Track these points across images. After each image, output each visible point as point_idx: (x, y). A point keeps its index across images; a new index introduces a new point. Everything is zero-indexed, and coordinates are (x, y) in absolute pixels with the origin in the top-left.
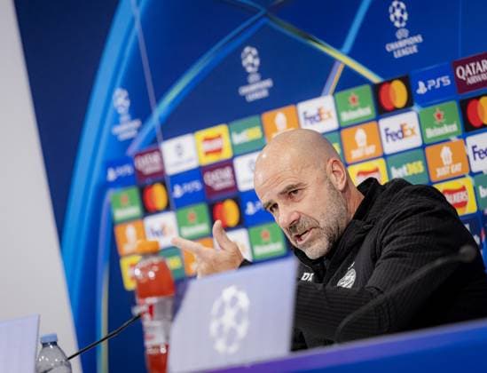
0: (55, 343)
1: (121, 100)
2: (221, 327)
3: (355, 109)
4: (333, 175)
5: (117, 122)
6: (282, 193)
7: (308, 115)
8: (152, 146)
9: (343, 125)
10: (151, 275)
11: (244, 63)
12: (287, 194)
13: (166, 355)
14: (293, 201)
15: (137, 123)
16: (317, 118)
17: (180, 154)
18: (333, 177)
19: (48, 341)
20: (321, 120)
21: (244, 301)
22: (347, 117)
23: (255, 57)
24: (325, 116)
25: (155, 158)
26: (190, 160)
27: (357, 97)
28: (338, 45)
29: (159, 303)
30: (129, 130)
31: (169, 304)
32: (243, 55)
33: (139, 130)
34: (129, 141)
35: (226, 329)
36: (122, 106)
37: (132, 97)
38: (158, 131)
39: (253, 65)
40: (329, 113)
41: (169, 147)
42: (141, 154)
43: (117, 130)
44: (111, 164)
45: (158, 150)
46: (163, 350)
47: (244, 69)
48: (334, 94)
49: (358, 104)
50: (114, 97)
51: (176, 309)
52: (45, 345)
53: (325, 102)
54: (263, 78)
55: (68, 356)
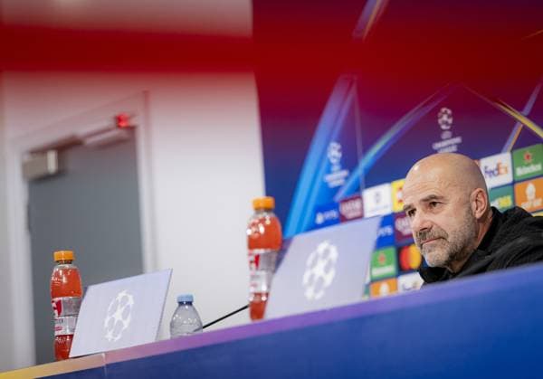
0: (190, 303)
1: (334, 152)
2: (312, 277)
3: (528, 165)
4: (474, 203)
5: (329, 171)
6: (425, 200)
7: (488, 169)
8: (356, 194)
9: (516, 179)
10: (262, 229)
11: (440, 121)
12: (428, 203)
13: (265, 302)
14: (431, 212)
15: (345, 173)
16: (496, 172)
17: (378, 201)
18: (474, 205)
19: (185, 301)
20: (499, 174)
21: (334, 254)
22: (520, 172)
23: (449, 117)
24: (502, 171)
25: (357, 204)
26: (386, 207)
27: (530, 154)
28: (520, 108)
29: (265, 255)
30: (338, 179)
31: (274, 256)
32: (440, 114)
33: (347, 178)
34: (337, 189)
35: (316, 278)
36: (334, 157)
37: (343, 150)
38: (362, 180)
39: (446, 123)
40: (506, 168)
41: (369, 194)
42: (345, 201)
43: (329, 178)
44: (320, 209)
45: (360, 197)
46: (264, 298)
47: (439, 126)
48: (512, 151)
49: (530, 161)
50: (328, 149)
51: (279, 262)
52: (181, 303)
53: (504, 159)
54: (454, 136)
55: (204, 325)
